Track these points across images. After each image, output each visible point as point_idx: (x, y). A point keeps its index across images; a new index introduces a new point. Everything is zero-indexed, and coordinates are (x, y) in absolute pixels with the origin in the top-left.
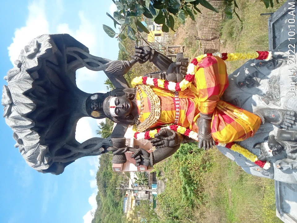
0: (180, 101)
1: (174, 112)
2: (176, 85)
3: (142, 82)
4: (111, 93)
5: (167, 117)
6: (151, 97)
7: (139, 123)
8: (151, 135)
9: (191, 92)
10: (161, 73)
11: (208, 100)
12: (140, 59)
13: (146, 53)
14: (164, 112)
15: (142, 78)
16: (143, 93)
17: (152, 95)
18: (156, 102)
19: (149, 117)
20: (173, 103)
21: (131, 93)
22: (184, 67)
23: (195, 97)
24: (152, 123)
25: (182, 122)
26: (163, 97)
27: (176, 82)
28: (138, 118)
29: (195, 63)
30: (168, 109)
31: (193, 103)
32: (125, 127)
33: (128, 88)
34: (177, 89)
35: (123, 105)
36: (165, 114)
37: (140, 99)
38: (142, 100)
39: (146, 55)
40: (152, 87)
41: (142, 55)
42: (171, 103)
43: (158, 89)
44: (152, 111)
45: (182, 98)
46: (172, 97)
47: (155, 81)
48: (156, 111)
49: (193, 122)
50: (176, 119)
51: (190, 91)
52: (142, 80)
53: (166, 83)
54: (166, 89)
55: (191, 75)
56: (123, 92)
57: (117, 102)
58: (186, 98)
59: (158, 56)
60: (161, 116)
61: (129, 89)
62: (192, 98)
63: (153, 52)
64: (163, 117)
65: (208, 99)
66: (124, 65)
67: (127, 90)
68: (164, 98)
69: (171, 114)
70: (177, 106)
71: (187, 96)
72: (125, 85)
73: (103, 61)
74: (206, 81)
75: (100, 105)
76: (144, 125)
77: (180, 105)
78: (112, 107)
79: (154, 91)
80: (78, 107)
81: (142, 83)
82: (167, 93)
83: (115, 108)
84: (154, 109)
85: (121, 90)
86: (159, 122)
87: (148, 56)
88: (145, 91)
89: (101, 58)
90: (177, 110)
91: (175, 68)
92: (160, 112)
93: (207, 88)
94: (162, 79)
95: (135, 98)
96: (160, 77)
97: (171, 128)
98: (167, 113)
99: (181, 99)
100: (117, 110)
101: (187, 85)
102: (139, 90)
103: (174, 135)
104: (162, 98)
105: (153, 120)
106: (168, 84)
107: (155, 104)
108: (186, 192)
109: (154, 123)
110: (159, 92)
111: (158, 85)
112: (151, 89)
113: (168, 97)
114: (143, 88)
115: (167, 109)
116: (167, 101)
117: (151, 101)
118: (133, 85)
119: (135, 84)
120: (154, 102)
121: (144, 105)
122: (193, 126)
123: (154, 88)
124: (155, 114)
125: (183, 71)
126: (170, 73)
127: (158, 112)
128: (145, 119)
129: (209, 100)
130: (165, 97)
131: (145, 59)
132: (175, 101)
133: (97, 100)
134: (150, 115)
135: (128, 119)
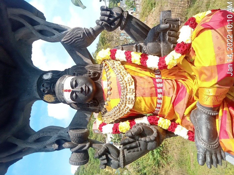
0: (164, 83)
1: (155, 99)
2: (160, 60)
3: (109, 56)
4: (70, 70)
5: (143, 106)
6: (122, 77)
7: (106, 112)
8: (121, 128)
9: (181, 71)
10: (135, 44)
11: (217, 86)
12: (107, 24)
13: (116, 16)
14: (139, 99)
15: (110, 50)
16: (111, 70)
17: (123, 74)
18: (128, 85)
19: (119, 105)
20: (154, 86)
21: (95, 71)
22: (174, 32)
23: (187, 78)
24: (123, 114)
25: (166, 113)
26: (139, 78)
27: (159, 56)
28: (104, 106)
29: (191, 24)
30: (146, 94)
31: (184, 87)
32: (88, 115)
33: (92, 64)
34: (161, 66)
35: (82, 88)
36: (140, 102)
37: (107, 80)
38: (109, 81)
39: (116, 19)
40: (123, 63)
41: (110, 19)
42: (150, 86)
43: (132, 65)
44: (122, 97)
45: (166, 79)
46: (151, 77)
47: (128, 55)
48: (128, 97)
49: (184, 115)
50: (156, 109)
51: (180, 69)
52: (109, 54)
53: (144, 57)
54: (143, 66)
55: (185, 44)
56: (85, 69)
57: (74, 83)
58: (173, 79)
59: (132, 20)
60: (136, 104)
61: (94, 65)
62: (183, 80)
63: (125, 16)
64: (139, 105)
65: (217, 83)
66: (85, 33)
67: (91, 67)
68: (141, 79)
69: (150, 101)
70: (159, 91)
71: (174, 77)
72: (88, 61)
73: (59, 29)
74: (215, 53)
75: (52, 87)
76: (112, 115)
77: (164, 89)
78: (66, 91)
79: (126, 69)
80: (28, 89)
81: (110, 58)
82: (144, 72)
83: (70, 93)
84: (125, 94)
85: (82, 66)
86: (132, 112)
87: (119, 20)
88: (114, 69)
89: (57, 25)
90: (159, 96)
91: (158, 33)
92: (134, 99)
93: (216, 64)
94: (137, 51)
95: (100, 77)
96: (134, 49)
97: (149, 120)
98: (145, 100)
99: (164, 81)
100: (74, 95)
101: (178, 59)
102: (106, 67)
103: (155, 134)
104: (136, 78)
105: (124, 110)
106: (147, 58)
107: (127, 87)
108: (153, 153)
109: (126, 113)
110: (134, 70)
111: (132, 60)
112: (121, 66)
113: (146, 77)
114: (111, 65)
115: (144, 94)
116: (144, 83)
117: (121, 83)
118: (98, 60)
119: (101, 59)
120: (126, 84)
121: (111, 89)
122: (183, 121)
123: (126, 64)
124: (126, 101)
125: (172, 38)
126: (151, 42)
127: (131, 99)
128: (113, 108)
129: (219, 85)
130: (141, 77)
131: (115, 24)
132: (156, 83)
133: (50, 80)
134: (120, 103)
135: (91, 105)
